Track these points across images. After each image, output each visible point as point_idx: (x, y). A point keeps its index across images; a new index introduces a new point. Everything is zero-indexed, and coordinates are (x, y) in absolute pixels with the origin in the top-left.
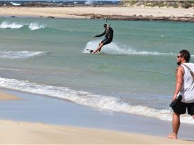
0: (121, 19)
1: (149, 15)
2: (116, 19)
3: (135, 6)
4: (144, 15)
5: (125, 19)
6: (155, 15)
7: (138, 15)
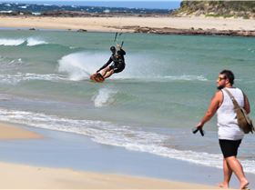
0: (175, 34)
1: (210, 28)
2: (168, 33)
3: (193, 15)
4: (205, 28)
5: (180, 34)
6: (219, 28)
7: (196, 28)
